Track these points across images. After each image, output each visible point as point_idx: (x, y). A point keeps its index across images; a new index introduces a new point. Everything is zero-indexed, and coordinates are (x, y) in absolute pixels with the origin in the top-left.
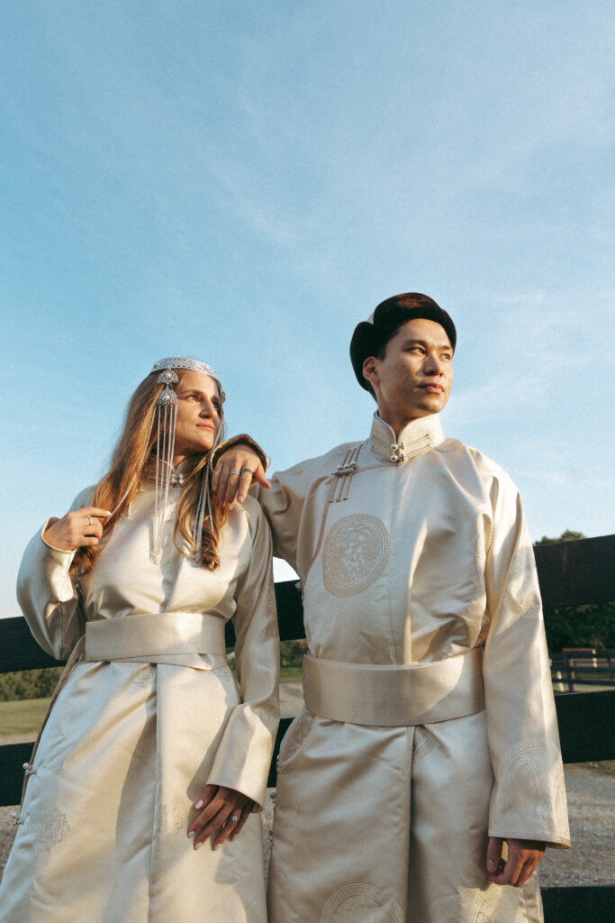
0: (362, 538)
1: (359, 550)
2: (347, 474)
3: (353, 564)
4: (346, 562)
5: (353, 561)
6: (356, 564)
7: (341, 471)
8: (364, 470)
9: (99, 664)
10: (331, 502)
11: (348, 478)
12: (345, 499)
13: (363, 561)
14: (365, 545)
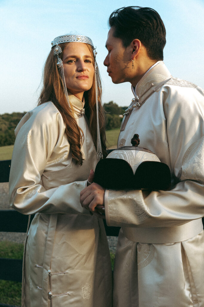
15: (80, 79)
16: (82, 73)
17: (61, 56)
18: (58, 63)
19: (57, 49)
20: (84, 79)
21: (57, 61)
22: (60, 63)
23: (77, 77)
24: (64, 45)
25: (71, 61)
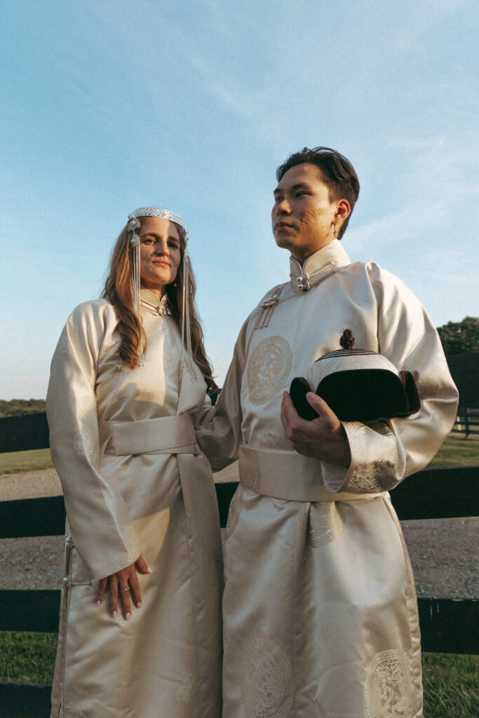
0: (273, 356)
1: (271, 367)
2: (271, 306)
3: (265, 379)
4: (261, 376)
5: (266, 376)
6: (267, 378)
7: (266, 305)
8: (283, 301)
9: (129, 456)
10: (256, 329)
11: (271, 310)
12: (266, 326)
13: (272, 376)
14: (275, 362)
15: (158, 266)
16: (162, 258)
17: (138, 231)
18: (133, 240)
19: (134, 222)
20: (163, 267)
21: (131, 238)
22: (136, 239)
23: (154, 262)
24: (144, 219)
25: (150, 241)
